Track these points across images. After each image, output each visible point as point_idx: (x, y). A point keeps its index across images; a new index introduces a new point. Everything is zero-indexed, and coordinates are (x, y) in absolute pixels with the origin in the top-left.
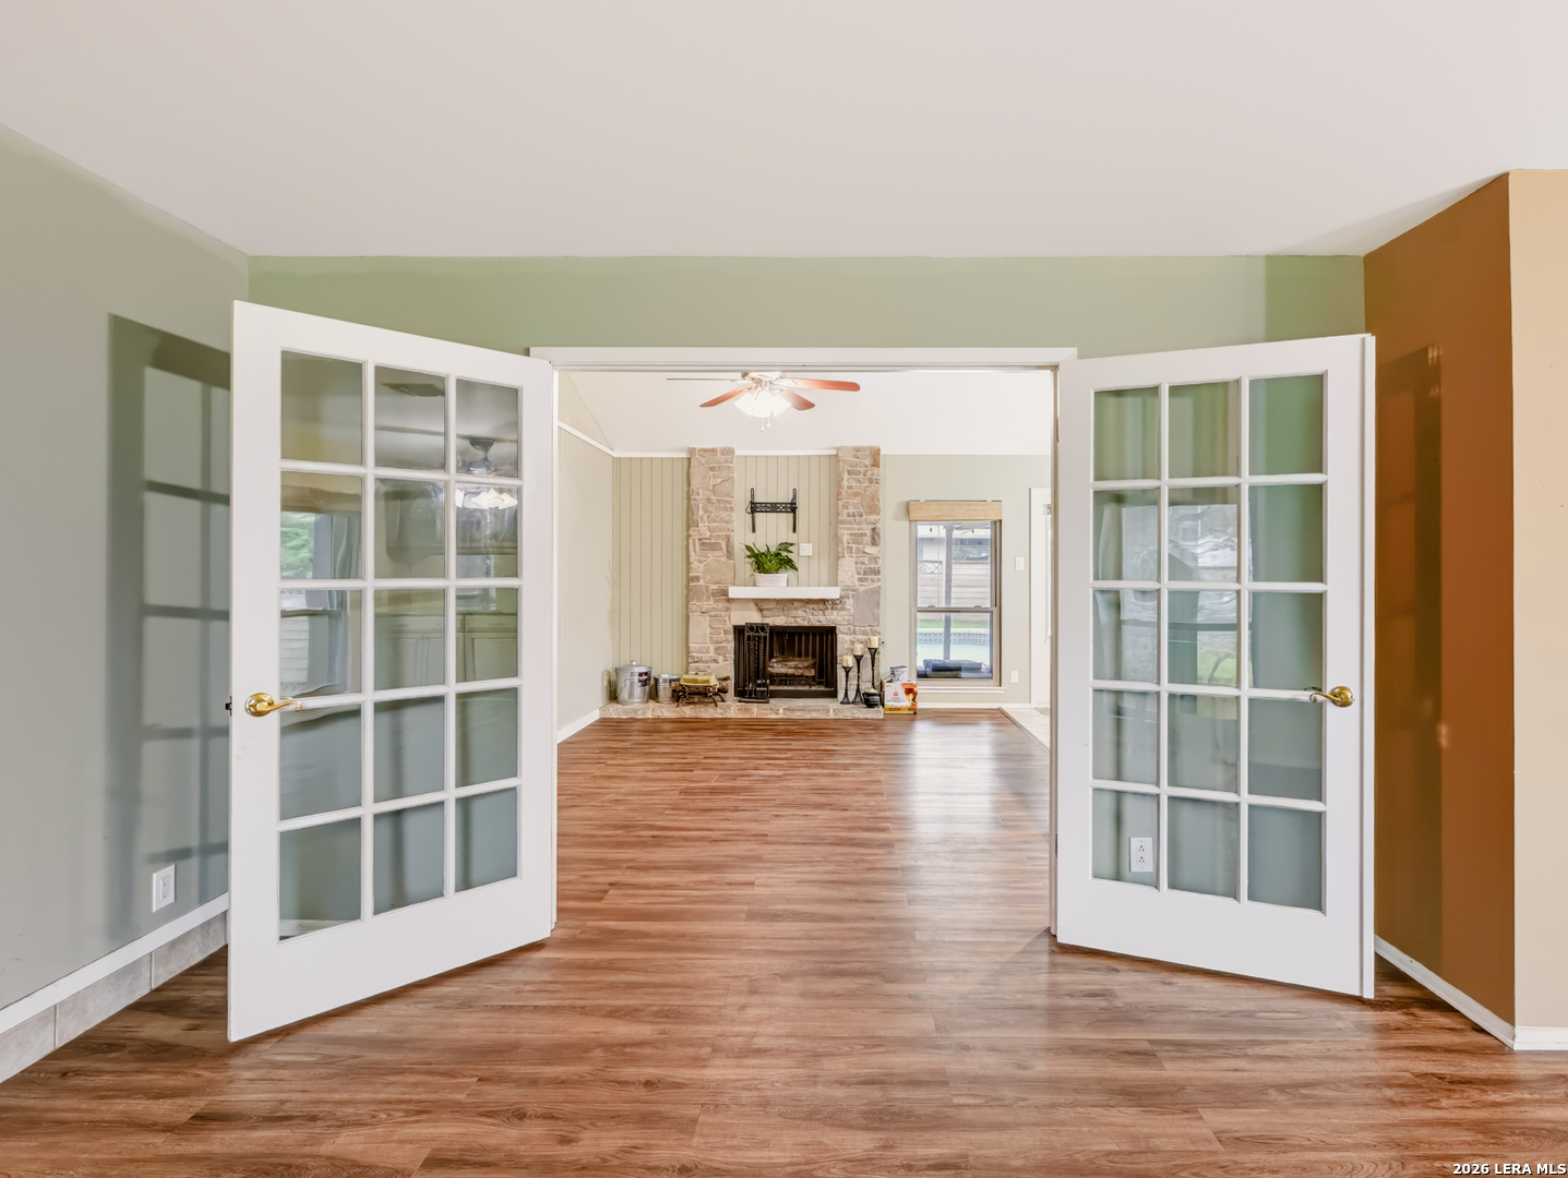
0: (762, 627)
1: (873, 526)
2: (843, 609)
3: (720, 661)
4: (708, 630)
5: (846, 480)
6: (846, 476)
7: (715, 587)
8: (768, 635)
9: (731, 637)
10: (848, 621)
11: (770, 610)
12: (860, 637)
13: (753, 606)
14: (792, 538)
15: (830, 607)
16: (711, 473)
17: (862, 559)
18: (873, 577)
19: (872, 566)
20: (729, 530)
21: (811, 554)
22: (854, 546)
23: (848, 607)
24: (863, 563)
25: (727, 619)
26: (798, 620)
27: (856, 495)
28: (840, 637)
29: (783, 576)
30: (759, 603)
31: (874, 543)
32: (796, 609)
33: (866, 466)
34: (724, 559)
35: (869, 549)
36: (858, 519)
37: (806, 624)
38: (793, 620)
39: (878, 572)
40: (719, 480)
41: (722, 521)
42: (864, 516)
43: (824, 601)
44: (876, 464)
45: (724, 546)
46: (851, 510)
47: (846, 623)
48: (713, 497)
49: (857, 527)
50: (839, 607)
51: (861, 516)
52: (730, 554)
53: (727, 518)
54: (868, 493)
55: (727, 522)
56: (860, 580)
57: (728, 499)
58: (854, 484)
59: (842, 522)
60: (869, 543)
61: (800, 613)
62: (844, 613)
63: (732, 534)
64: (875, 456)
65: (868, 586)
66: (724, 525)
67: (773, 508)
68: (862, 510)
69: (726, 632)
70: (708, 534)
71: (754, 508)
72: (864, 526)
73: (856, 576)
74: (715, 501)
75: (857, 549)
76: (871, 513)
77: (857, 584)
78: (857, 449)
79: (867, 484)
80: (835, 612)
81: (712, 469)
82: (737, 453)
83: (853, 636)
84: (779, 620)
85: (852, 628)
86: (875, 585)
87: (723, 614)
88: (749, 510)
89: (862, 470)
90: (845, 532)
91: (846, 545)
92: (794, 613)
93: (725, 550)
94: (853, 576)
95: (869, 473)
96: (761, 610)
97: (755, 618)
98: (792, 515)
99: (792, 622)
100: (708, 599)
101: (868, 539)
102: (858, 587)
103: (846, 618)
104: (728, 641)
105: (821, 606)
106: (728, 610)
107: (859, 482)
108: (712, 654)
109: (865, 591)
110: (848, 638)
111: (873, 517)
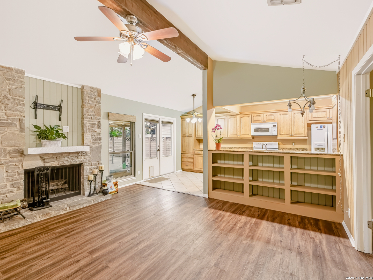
0: (47, 168)
1: (98, 121)
2: (86, 155)
3: (15, 191)
4: (5, 174)
5: (87, 100)
6: (87, 98)
7: (11, 148)
8: (50, 172)
9: (23, 176)
10: (89, 160)
11: (50, 159)
12: (94, 166)
13: (39, 158)
14: (59, 123)
15: (80, 155)
16: (7, 82)
17: (94, 134)
18: (99, 141)
19: (98, 137)
20: (22, 116)
21: (68, 131)
22: (91, 128)
23: (89, 154)
24: (94, 136)
25: (20, 166)
26: (65, 162)
27: (91, 107)
28: (85, 167)
29: (59, 142)
30: (42, 157)
31: (99, 127)
32: (64, 157)
33: (95, 96)
34: (18, 132)
35: (97, 130)
36: (92, 117)
37: (69, 164)
38: (62, 163)
39: (100, 139)
40: (14, 87)
41: (16, 110)
42: (95, 117)
43: (78, 153)
44: (99, 95)
45: (18, 125)
46: (89, 113)
47: (88, 161)
48: (9, 96)
49: (92, 120)
50: (85, 154)
51: (94, 116)
52: (22, 129)
53: (21, 109)
54: (96, 106)
55: (20, 111)
56: (93, 143)
57: (21, 98)
58: (90, 102)
59: (86, 118)
60: (97, 127)
61: (66, 159)
62: (87, 157)
63: (24, 119)
64: (99, 91)
65: (97, 145)
66: (19, 113)
67: (48, 107)
68: (94, 114)
69: (19, 174)
70: (6, 117)
71: (36, 105)
72: (95, 120)
73: (92, 141)
74: (11, 99)
75: (92, 130)
76: (98, 115)
77: (92, 144)
78: (92, 88)
79: (96, 103)
80: (83, 157)
81: (8, 79)
82: (26, 75)
83: (90, 167)
84: (55, 164)
85: (90, 163)
86: (99, 145)
87: (17, 164)
88: (33, 107)
89: (94, 97)
90: (87, 122)
91: (87, 128)
92: (63, 159)
93: (18, 127)
94: (90, 141)
95: (97, 99)
96: (44, 160)
97: (40, 164)
98: (58, 112)
99: (61, 164)
100: (5, 156)
101: (96, 126)
102: (92, 145)
103: (88, 159)
104: (21, 179)
105: (76, 155)
106: (21, 161)
107: (93, 102)
108: (9, 188)
109: (96, 147)
110: (88, 167)
111: (98, 117)
